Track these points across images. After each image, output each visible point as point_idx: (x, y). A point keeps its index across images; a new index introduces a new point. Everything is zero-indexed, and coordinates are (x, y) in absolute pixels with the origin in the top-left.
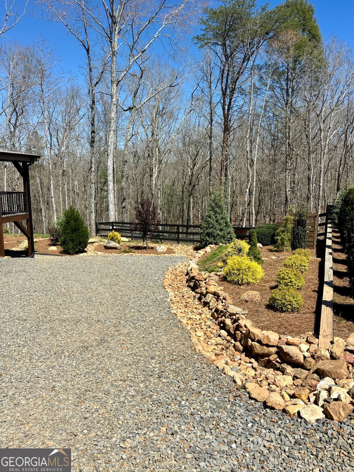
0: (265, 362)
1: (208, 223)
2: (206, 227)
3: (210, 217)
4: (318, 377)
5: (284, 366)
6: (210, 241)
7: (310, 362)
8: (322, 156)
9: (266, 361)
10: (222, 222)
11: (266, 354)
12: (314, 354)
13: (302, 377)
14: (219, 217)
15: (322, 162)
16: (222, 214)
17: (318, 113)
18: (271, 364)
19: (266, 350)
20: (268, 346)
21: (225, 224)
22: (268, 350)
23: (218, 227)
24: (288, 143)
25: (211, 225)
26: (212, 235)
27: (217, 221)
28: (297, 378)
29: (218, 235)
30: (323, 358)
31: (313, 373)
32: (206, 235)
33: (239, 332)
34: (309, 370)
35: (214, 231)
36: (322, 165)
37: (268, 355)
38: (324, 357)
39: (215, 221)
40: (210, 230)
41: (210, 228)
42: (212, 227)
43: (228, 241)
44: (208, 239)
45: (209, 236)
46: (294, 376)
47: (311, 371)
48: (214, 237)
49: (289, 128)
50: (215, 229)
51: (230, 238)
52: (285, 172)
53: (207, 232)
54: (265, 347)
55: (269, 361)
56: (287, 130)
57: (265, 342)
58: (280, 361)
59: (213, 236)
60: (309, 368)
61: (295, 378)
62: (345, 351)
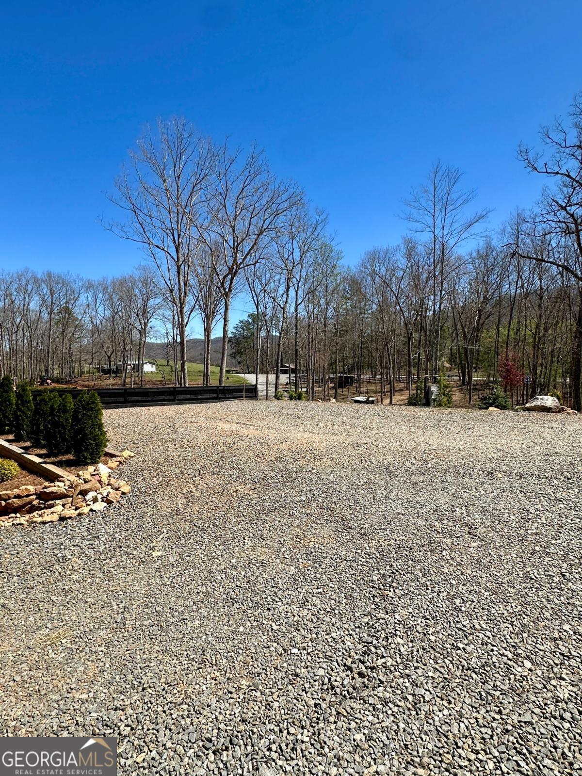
4: (83, 496)
5: (50, 502)
7: (71, 491)
9: (28, 509)
12: (71, 485)
13: (70, 502)
18: (35, 508)
22: (29, 498)
28: (66, 504)
30: (79, 485)
31: (77, 496)
34: (72, 497)
37: (30, 503)
46: (63, 504)
54: (25, 498)
55: (33, 506)
57: (24, 494)
58: (44, 502)
60: (71, 495)
62: (92, 475)
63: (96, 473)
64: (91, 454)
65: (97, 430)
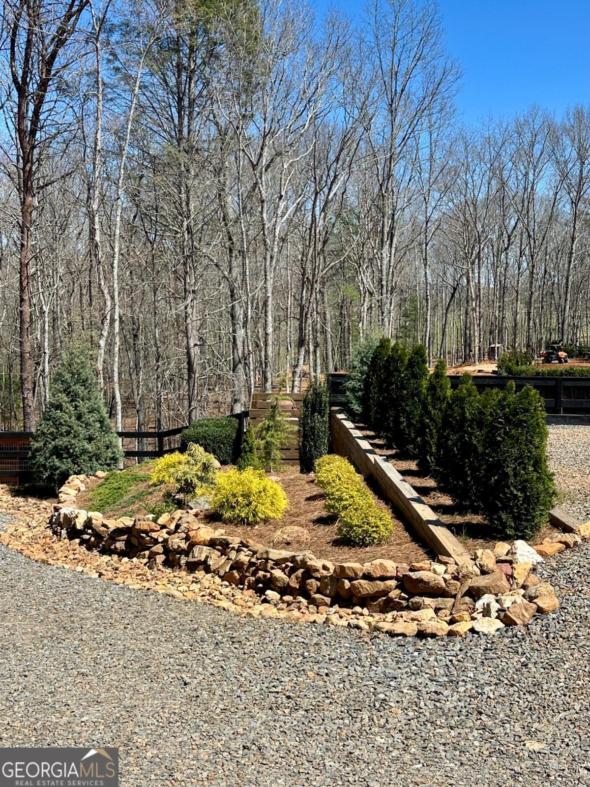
0: (380, 605)
1: (57, 424)
2: (52, 433)
3: (59, 407)
4: (471, 599)
5: (417, 599)
6: (64, 467)
7: (455, 585)
8: (268, 263)
9: (382, 603)
10: (91, 418)
11: (383, 591)
12: (456, 574)
13: (448, 606)
14: (83, 406)
15: (268, 278)
16: (89, 399)
17: (254, 160)
18: (392, 604)
19: (381, 585)
20: (383, 578)
21: (98, 425)
22: (385, 584)
23: (82, 432)
24: (187, 229)
25: (64, 429)
26: (68, 453)
27: (79, 417)
28: (441, 609)
29: (84, 451)
30: (471, 576)
31: (462, 597)
32: (51, 455)
33: (313, 580)
34: (454, 596)
35: (73, 442)
36: (268, 283)
37: (385, 593)
38: (472, 574)
39: (73, 418)
40: (62, 442)
41: (61, 435)
42: (68, 433)
43: (109, 465)
44: (57, 463)
45: (60, 457)
46: (436, 608)
47: (459, 596)
48: (75, 458)
49: (188, 192)
50: (75, 437)
51: (112, 459)
52: (185, 298)
53: (56, 447)
54: (378, 582)
55: (390, 600)
56: (184, 196)
57: (378, 574)
58: (407, 596)
59: (70, 455)
60: (454, 593)
61: (437, 610)
62: (498, 562)
63: (509, 558)
64: (517, 519)
65: (531, 469)
